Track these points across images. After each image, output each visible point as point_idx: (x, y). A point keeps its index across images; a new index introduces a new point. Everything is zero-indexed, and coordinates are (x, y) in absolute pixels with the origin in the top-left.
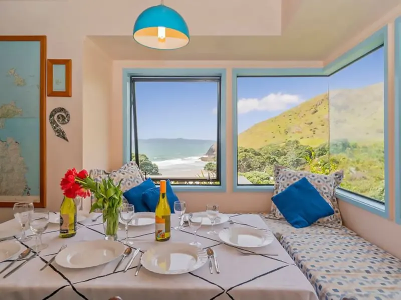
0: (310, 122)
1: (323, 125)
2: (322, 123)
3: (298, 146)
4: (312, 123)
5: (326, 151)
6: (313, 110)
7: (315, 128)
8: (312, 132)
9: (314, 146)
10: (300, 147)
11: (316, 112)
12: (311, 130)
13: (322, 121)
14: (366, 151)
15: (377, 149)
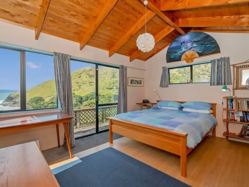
0: (78, 82)
1: (84, 84)
2: (83, 83)
3: (75, 96)
4: (79, 83)
5: (88, 98)
6: (79, 76)
7: (80, 85)
8: (79, 87)
9: (82, 95)
10: (76, 96)
11: (80, 77)
12: (78, 86)
13: (83, 82)
14: (104, 97)
15: (108, 96)
